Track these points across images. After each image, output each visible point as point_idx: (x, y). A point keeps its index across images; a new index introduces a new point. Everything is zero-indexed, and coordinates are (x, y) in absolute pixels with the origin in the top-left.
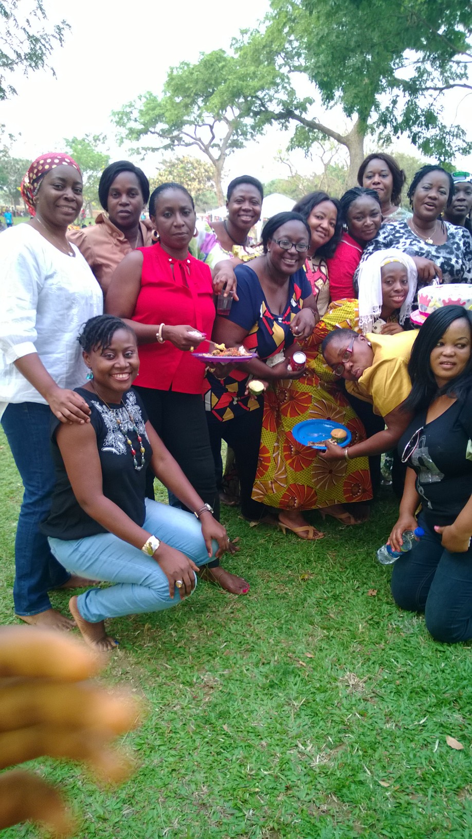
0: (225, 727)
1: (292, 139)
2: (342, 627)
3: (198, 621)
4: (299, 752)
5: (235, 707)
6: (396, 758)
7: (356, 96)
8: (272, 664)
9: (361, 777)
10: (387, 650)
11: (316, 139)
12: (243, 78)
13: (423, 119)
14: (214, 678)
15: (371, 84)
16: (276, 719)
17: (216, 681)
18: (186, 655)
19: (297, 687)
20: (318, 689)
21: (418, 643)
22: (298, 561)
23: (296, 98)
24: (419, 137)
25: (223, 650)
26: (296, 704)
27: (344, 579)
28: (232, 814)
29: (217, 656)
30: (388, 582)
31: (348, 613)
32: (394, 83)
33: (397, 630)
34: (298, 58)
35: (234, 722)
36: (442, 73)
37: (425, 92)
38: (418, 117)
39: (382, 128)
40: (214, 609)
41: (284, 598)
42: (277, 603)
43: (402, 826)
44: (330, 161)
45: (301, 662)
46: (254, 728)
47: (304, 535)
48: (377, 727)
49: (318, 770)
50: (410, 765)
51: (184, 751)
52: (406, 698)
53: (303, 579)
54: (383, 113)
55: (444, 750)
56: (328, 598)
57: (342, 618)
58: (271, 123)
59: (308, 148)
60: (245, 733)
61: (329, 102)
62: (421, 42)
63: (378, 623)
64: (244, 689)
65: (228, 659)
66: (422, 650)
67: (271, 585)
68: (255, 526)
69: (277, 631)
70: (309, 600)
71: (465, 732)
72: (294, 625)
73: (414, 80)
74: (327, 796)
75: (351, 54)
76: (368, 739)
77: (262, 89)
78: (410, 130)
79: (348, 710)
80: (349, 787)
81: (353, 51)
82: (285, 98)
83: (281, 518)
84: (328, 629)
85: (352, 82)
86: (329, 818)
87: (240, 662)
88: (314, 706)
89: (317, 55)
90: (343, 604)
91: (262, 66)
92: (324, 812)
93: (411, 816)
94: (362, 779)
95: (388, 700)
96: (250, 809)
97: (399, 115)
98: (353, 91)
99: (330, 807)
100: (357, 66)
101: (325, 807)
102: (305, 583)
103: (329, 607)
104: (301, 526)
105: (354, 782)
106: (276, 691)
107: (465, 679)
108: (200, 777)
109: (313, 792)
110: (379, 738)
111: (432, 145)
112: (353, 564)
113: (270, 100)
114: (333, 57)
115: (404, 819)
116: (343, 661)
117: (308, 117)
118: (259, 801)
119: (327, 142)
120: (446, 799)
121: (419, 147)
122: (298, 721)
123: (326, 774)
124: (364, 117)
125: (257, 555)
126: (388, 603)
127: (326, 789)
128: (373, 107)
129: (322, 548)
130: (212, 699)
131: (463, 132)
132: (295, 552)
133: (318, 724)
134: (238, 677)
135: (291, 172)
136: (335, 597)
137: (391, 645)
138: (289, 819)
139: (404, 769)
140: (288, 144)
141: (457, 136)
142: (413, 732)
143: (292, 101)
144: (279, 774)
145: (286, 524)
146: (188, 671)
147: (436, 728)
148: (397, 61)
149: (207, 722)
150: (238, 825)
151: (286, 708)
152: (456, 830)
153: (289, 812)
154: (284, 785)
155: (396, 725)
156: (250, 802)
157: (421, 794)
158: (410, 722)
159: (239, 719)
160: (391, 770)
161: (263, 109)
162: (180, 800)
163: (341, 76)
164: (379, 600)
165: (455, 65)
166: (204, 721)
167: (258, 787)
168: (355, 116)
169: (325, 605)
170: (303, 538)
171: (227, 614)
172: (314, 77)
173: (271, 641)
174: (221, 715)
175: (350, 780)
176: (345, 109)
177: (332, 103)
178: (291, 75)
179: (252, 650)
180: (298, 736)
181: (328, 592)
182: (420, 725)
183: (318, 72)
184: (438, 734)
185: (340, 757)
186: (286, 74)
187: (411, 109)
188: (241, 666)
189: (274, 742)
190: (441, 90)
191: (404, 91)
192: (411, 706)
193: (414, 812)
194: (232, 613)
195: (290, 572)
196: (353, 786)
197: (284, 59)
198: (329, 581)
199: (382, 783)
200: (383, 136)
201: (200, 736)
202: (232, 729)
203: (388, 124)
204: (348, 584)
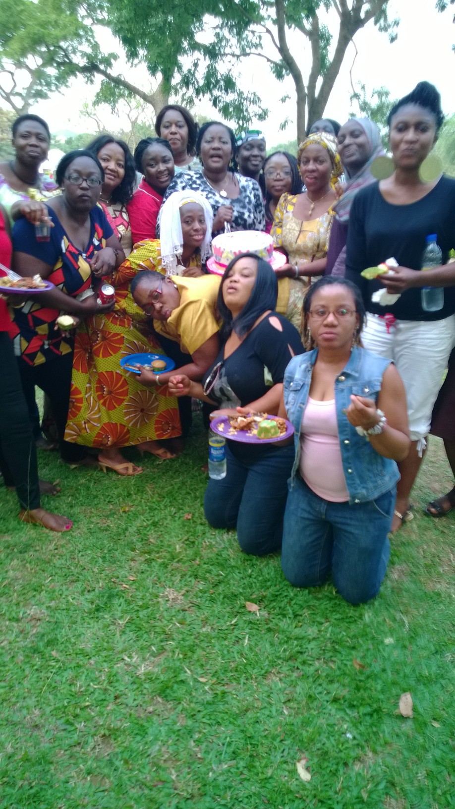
0: (54, 653)
1: (98, 94)
2: (161, 550)
3: (21, 561)
4: (126, 664)
5: (64, 633)
6: (213, 656)
7: (159, 55)
8: (97, 590)
9: (182, 677)
10: (202, 565)
11: (121, 95)
12: (44, 25)
13: (222, 83)
14: (40, 611)
15: (174, 44)
16: (102, 638)
17: (44, 613)
18: (11, 593)
19: (121, 608)
20: (141, 607)
21: (229, 555)
22: (119, 496)
23: (100, 52)
24: (220, 101)
25: (49, 584)
26: (121, 623)
27: (162, 507)
28: (65, 730)
29: (42, 590)
30: (201, 505)
31: (167, 537)
32: (195, 46)
33: (210, 546)
34: (101, 12)
35: (62, 647)
36: (238, 41)
37: (224, 58)
38: (217, 82)
39: (184, 89)
40: (38, 548)
41: (106, 530)
42: (100, 536)
43: (220, 712)
44: (137, 119)
45: (124, 585)
46: (82, 650)
47: (124, 472)
48: (195, 633)
49: (143, 677)
50: (224, 660)
51: (14, 681)
52: (219, 603)
53: (125, 512)
54: (185, 75)
55: (253, 643)
56: (148, 525)
57: (161, 541)
58: (76, 76)
59: (114, 105)
60: (74, 655)
61: (133, 59)
62: (220, 10)
63: (193, 543)
64: (71, 617)
65: (54, 591)
66: (232, 560)
67: (93, 520)
68: (76, 468)
69: (100, 560)
70: (130, 529)
71: (271, 625)
72: (117, 553)
73: (213, 45)
74: (152, 698)
75: (153, 13)
76: (187, 643)
77: (65, 38)
78: (212, 94)
79: (168, 621)
80: (172, 688)
81: (155, 9)
82: (89, 51)
83: (100, 459)
84: (149, 553)
85: (155, 41)
86: (155, 718)
87: (66, 593)
88: (137, 621)
89: (119, 10)
90: (162, 529)
91: (64, 15)
92: (150, 713)
93: (227, 703)
94: (183, 678)
95: (203, 607)
96: (81, 722)
97: (200, 77)
98: (156, 50)
99: (155, 708)
100: (159, 25)
101: (151, 709)
102: (127, 515)
103: (149, 533)
104: (121, 463)
105: (176, 682)
106: (101, 614)
107: (269, 581)
108: (31, 702)
109: (140, 698)
110: (197, 641)
111: (231, 109)
112: (170, 493)
113: (74, 52)
114: (135, 14)
115: (221, 707)
116: (163, 579)
117: (113, 72)
118: (89, 714)
119: (133, 100)
120: (256, 684)
121: (220, 111)
122: (124, 637)
123: (151, 679)
124: (167, 77)
125: (79, 494)
126: (201, 524)
127: (152, 692)
128: (176, 69)
129: (142, 481)
130: (39, 629)
131: (259, 98)
132: (116, 488)
133: (142, 637)
134: (64, 606)
135: (99, 127)
136: (155, 524)
137: (206, 561)
138: (119, 724)
139: (219, 664)
140: (94, 99)
141: (254, 102)
142: (226, 632)
143: (96, 55)
144: (108, 687)
145: (105, 463)
146: (15, 608)
147: (246, 625)
148: (198, 24)
149: (36, 650)
150: (71, 738)
151: (112, 627)
152: (265, 707)
153: (118, 718)
154: (112, 696)
155: (212, 628)
156: (82, 715)
157: (234, 683)
158: (223, 624)
159: (68, 644)
160: (208, 667)
161: (67, 61)
162: (11, 727)
163: (144, 35)
164: (194, 522)
165: (250, 35)
166: (32, 651)
167: (88, 701)
168: (159, 76)
169: (145, 532)
170: (122, 475)
171: (51, 551)
172: (117, 32)
173: (96, 570)
174: (49, 643)
175: (173, 680)
176: (150, 68)
177: (136, 61)
178: (95, 28)
179: (77, 581)
180: (124, 651)
181: (148, 520)
182: (232, 625)
183: (122, 28)
184: (247, 630)
185: (162, 662)
186: (89, 27)
187: (211, 73)
188: (67, 596)
189: (101, 659)
190: (238, 57)
191: (205, 55)
192: (224, 610)
193: (229, 698)
194: (56, 549)
195: (111, 507)
196: (176, 686)
197: (86, 11)
198: (148, 511)
199: (202, 680)
200: (186, 97)
201: (29, 665)
202: (61, 654)
203: (191, 86)
204: (166, 511)
